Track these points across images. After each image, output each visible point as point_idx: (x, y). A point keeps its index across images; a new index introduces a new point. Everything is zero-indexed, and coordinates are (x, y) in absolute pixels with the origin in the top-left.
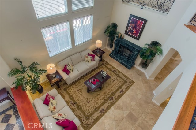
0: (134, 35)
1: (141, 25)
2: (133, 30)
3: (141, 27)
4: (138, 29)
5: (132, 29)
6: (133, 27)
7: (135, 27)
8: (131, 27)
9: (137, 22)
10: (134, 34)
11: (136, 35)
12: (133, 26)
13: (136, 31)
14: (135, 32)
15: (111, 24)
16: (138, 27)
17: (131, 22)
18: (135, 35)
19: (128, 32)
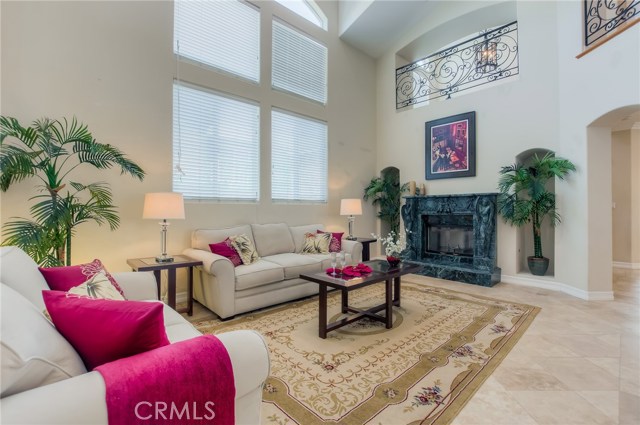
0: (457, 168)
1: (464, 133)
2: (446, 157)
3: (467, 136)
4: (460, 146)
5: (443, 156)
6: (445, 148)
7: (451, 145)
8: (438, 153)
9: (449, 130)
10: (453, 166)
11: (461, 165)
12: (443, 146)
13: (457, 155)
14: (454, 159)
15: (379, 175)
16: (457, 141)
17: (433, 139)
18: (457, 165)
19: (435, 169)
